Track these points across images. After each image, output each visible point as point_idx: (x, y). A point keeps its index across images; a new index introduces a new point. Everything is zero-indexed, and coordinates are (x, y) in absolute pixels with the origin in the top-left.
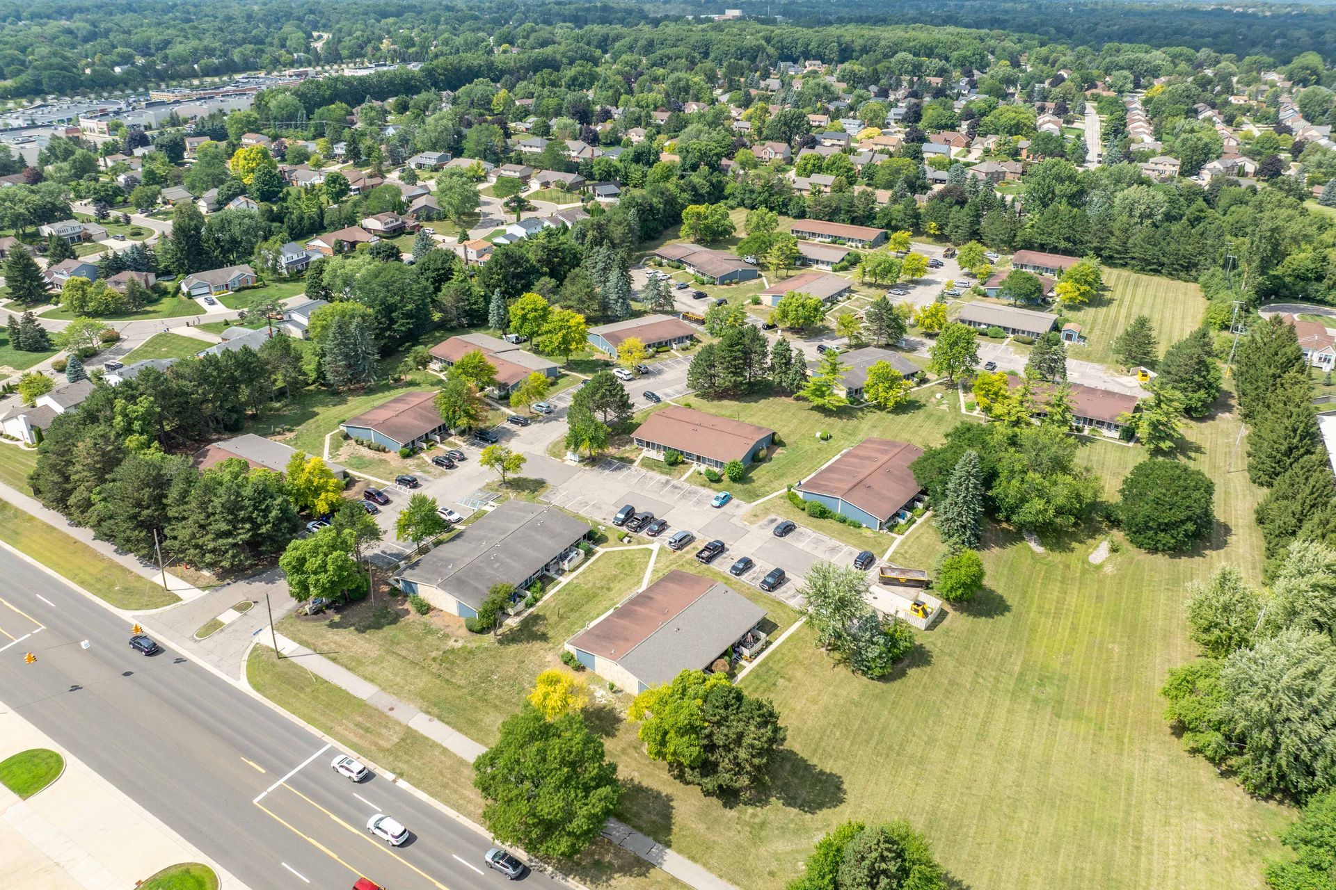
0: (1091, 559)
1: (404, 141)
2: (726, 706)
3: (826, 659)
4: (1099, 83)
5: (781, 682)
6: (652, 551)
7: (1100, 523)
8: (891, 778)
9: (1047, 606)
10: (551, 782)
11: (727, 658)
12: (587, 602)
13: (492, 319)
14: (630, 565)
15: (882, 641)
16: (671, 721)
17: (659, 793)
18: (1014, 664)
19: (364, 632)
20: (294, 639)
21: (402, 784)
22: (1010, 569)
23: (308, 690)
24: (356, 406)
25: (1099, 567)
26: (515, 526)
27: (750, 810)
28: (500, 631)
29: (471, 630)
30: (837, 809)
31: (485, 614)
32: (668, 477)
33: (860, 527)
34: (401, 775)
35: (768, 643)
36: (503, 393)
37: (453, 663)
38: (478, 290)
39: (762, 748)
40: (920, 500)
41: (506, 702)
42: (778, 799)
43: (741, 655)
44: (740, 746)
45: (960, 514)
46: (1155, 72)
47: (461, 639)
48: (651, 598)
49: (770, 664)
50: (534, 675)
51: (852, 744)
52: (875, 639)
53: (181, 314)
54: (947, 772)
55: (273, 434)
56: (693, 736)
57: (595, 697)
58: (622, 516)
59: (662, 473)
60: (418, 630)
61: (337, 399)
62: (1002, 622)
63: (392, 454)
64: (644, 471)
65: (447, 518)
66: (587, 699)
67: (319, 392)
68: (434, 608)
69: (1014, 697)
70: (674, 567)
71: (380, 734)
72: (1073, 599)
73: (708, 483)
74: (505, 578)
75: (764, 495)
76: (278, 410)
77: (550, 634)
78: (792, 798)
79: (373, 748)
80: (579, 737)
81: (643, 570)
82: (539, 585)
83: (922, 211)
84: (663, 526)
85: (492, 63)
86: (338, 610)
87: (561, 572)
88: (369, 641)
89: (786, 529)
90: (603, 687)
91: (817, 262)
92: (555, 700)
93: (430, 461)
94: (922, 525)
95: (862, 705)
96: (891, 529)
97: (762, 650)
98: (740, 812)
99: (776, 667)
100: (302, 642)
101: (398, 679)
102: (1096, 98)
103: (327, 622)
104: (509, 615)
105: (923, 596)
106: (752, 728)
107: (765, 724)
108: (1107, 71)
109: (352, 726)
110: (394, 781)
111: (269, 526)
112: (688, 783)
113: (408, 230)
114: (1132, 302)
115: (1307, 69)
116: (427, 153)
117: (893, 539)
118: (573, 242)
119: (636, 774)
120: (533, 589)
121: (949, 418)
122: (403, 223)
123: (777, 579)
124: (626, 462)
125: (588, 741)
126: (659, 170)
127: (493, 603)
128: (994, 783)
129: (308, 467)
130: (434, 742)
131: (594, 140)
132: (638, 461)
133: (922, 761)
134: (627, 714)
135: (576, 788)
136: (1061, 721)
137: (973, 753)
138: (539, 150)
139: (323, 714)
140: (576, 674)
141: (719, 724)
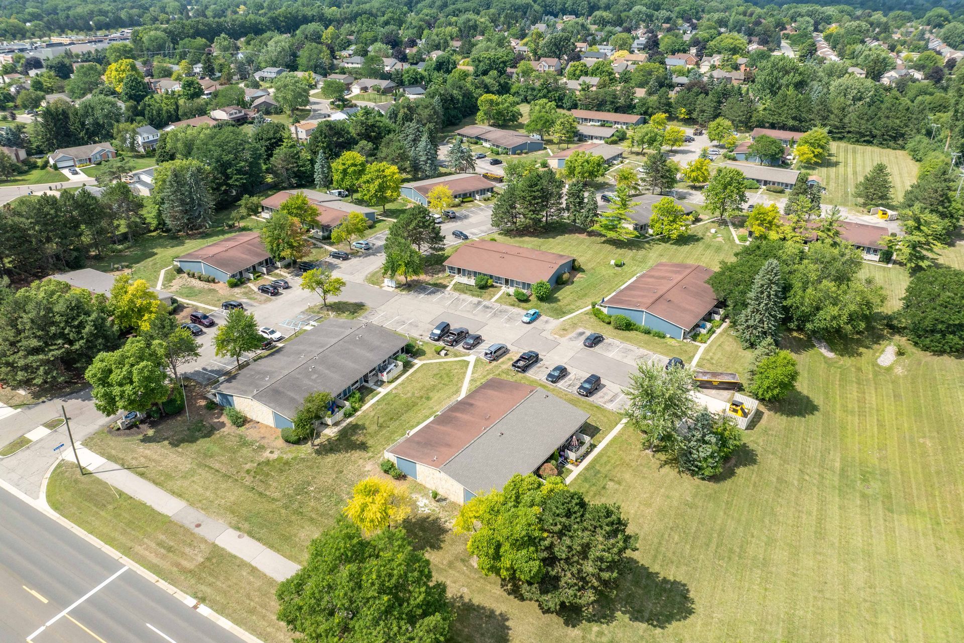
0: (879, 361)
1: (250, 61)
2: (569, 514)
3: (653, 460)
4: (788, 27)
5: (611, 485)
6: (468, 363)
7: (882, 330)
8: (738, 584)
9: (850, 406)
10: (368, 613)
11: (554, 462)
12: (406, 411)
13: (318, 177)
14: (447, 375)
15: (714, 440)
16: (505, 532)
17: (492, 612)
18: (833, 460)
19: (177, 446)
20: (102, 454)
21: (204, 610)
22: (809, 372)
23: (110, 507)
24: (191, 246)
25: (889, 369)
26: (334, 341)
27: (595, 628)
28: (317, 442)
29: (287, 441)
30: (688, 621)
31: (301, 423)
32: (479, 299)
33: (664, 337)
34: (203, 600)
35: (593, 446)
36: (326, 234)
37: (267, 475)
38: (306, 155)
39: (613, 561)
40: (717, 313)
41: (322, 515)
42: (624, 613)
43: (566, 459)
44: (586, 558)
45: (761, 321)
46: (828, 20)
47: (278, 450)
48: (472, 405)
49: (597, 467)
50: (352, 484)
51: (692, 548)
52: (707, 438)
53: (46, 182)
54: (794, 575)
55: (112, 270)
56: (532, 549)
57: (417, 507)
58: (438, 332)
59: (473, 295)
60: (232, 443)
61: (175, 242)
62: (814, 420)
63: (221, 284)
64: (456, 294)
65: (269, 337)
66: (409, 510)
67: (160, 237)
68: (251, 420)
69: (842, 494)
70: (490, 377)
71: (183, 553)
72: (872, 398)
73: (517, 303)
74: (321, 389)
75: (570, 312)
76: (120, 251)
77: (370, 443)
78: (638, 611)
79: (175, 569)
80: (401, 557)
81: (461, 380)
82: (358, 395)
83: (672, 100)
84: (478, 340)
85: (323, 14)
86: (153, 425)
87: (381, 383)
88: (181, 454)
89: (595, 341)
90: (426, 495)
91: (592, 137)
92: (374, 511)
93: (256, 290)
94: (721, 334)
95: (697, 507)
96: (694, 338)
97: (587, 453)
98: (584, 630)
99: (604, 470)
100: (110, 458)
101: (208, 494)
102: (787, 37)
103: (141, 437)
104: (327, 425)
105: (739, 397)
106: (601, 539)
107: (614, 533)
108: (793, 19)
109: (153, 545)
110: (195, 607)
111: (81, 342)
112: (522, 599)
113: (250, 120)
114: (855, 163)
115: (941, 16)
116: (269, 69)
117: (697, 348)
118: (387, 121)
119: (465, 590)
120: (352, 399)
121: (726, 247)
122: (246, 114)
123: (593, 385)
124: (440, 287)
125: (413, 559)
126: (457, 75)
127: (308, 411)
128: (845, 585)
129: (131, 290)
130: (242, 561)
131: (404, 59)
132: (451, 286)
133: (765, 563)
134: (453, 523)
135: (400, 619)
136: (895, 516)
137: (816, 553)
138: (359, 66)
139: (124, 532)
140: (397, 483)
141: (561, 534)
